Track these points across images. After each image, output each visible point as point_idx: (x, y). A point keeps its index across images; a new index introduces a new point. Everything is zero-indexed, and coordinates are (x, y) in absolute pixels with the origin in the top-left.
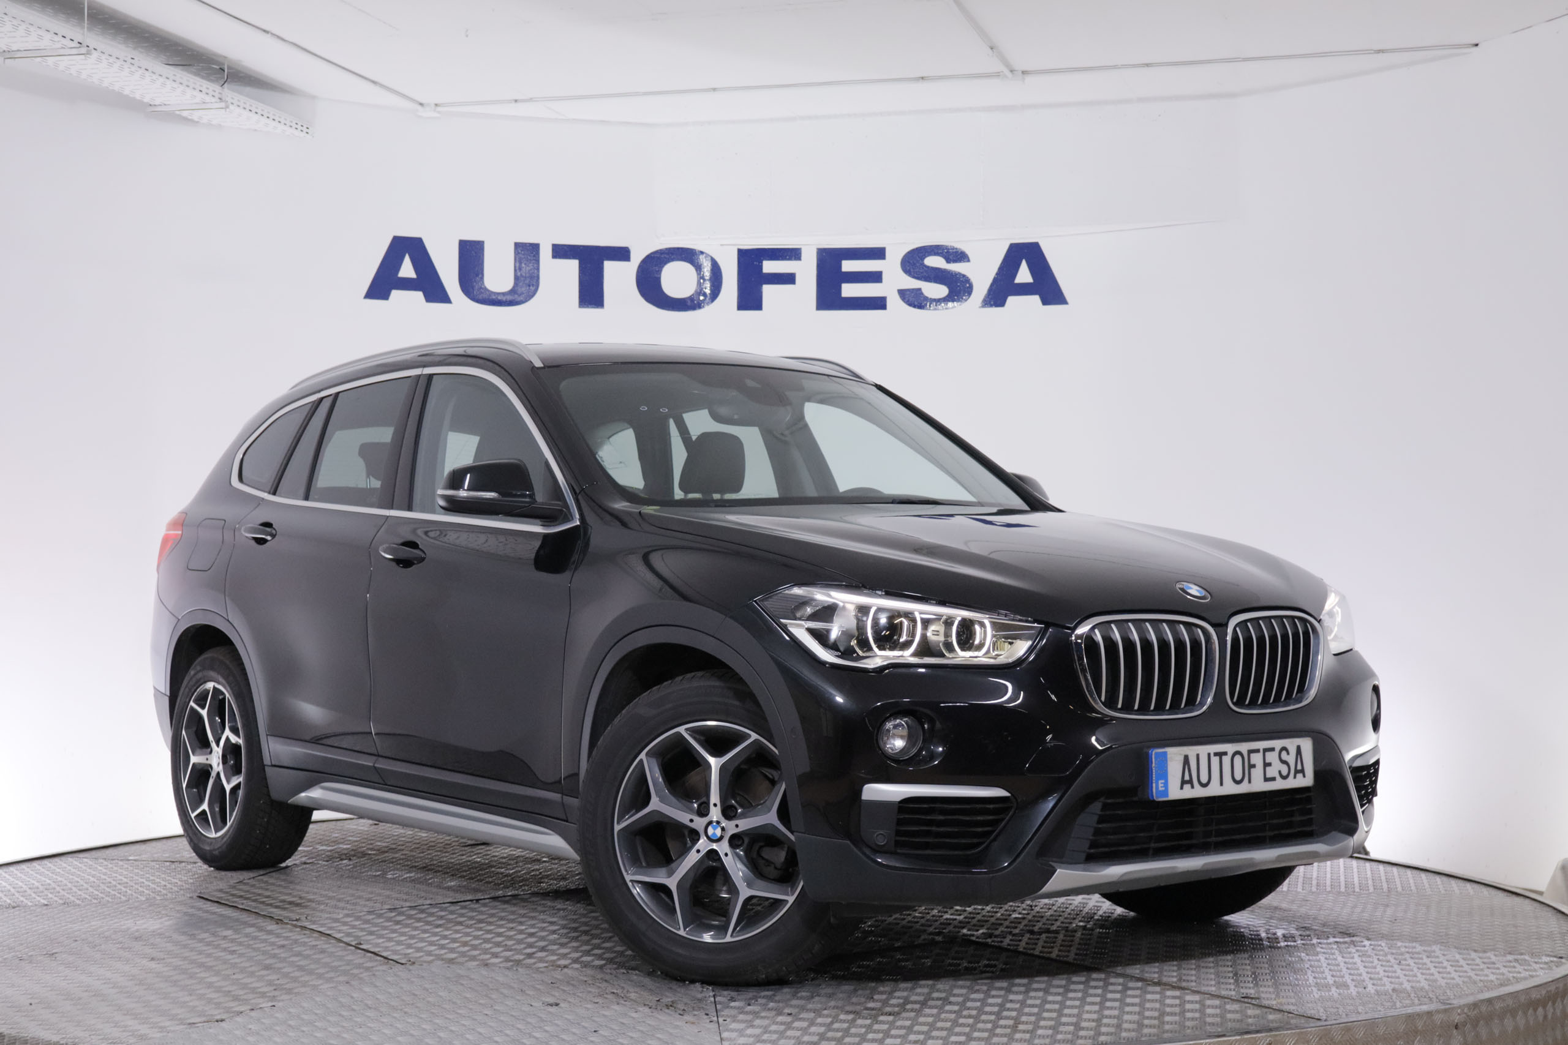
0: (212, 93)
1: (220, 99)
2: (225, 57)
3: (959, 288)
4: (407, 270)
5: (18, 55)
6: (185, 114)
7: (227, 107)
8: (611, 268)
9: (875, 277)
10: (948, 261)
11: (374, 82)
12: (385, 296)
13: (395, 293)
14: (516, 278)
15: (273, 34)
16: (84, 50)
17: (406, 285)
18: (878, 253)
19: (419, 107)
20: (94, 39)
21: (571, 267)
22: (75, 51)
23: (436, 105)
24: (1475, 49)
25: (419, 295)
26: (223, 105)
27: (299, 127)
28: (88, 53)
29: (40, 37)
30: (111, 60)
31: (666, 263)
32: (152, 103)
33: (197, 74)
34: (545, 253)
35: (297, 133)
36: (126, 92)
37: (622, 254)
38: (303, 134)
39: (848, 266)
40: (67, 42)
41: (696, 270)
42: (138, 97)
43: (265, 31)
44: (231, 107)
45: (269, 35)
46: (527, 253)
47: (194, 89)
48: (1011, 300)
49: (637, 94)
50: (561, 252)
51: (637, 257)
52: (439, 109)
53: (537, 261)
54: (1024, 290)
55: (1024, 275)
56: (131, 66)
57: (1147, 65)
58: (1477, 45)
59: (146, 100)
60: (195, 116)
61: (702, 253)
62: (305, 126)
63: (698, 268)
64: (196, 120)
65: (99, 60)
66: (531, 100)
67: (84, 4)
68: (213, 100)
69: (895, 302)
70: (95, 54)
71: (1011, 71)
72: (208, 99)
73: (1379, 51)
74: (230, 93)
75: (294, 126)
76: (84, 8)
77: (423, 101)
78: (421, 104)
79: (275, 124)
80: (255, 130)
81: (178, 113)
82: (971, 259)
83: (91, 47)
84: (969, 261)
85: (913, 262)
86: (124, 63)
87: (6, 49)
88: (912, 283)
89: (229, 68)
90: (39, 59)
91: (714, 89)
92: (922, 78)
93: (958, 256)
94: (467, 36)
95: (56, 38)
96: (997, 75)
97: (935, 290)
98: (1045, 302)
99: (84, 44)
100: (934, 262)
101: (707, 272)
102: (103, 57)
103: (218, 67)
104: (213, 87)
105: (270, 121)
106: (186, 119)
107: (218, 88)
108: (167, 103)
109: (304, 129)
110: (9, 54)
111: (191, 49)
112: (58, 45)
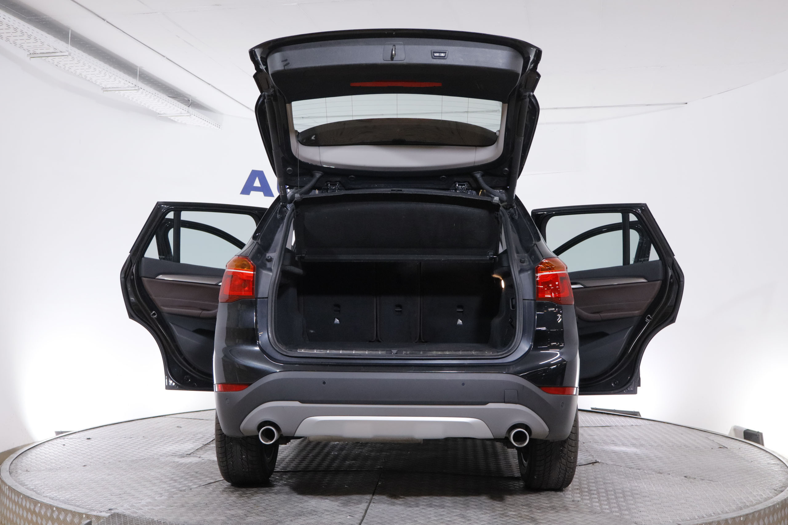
0: (185, 109)
1: (188, 112)
2: (190, 95)
4: (257, 183)
5: (110, 89)
6: (172, 118)
7: (191, 115)
12: (248, 193)
13: (252, 193)
15: (212, 86)
16: (137, 88)
17: (257, 189)
20: (140, 84)
22: (133, 89)
24: (686, 104)
25: (262, 193)
26: (189, 114)
28: (139, 90)
29: (120, 82)
30: (147, 93)
32: (160, 113)
33: (178, 101)
35: (216, 128)
36: (150, 108)
38: (218, 128)
40: (130, 84)
42: (154, 110)
44: (192, 116)
45: (210, 86)
47: (178, 107)
56: (154, 96)
57: (556, 108)
58: (687, 103)
59: (157, 112)
60: (176, 119)
64: (176, 121)
65: (142, 93)
66: (308, 117)
67: (137, 70)
68: (185, 112)
70: (141, 90)
72: (183, 111)
73: (648, 105)
74: (191, 110)
75: (215, 125)
76: (137, 72)
79: (208, 123)
80: (199, 126)
81: (169, 117)
83: (140, 87)
86: (152, 95)
87: (104, 87)
89: (191, 100)
90: (117, 92)
95: (126, 83)
99: (137, 86)
102: (144, 92)
103: (187, 99)
104: (186, 107)
105: (206, 122)
106: (172, 120)
107: (187, 107)
108: (166, 113)
109: (218, 126)
110: (105, 89)
111: (177, 92)
112: (126, 86)
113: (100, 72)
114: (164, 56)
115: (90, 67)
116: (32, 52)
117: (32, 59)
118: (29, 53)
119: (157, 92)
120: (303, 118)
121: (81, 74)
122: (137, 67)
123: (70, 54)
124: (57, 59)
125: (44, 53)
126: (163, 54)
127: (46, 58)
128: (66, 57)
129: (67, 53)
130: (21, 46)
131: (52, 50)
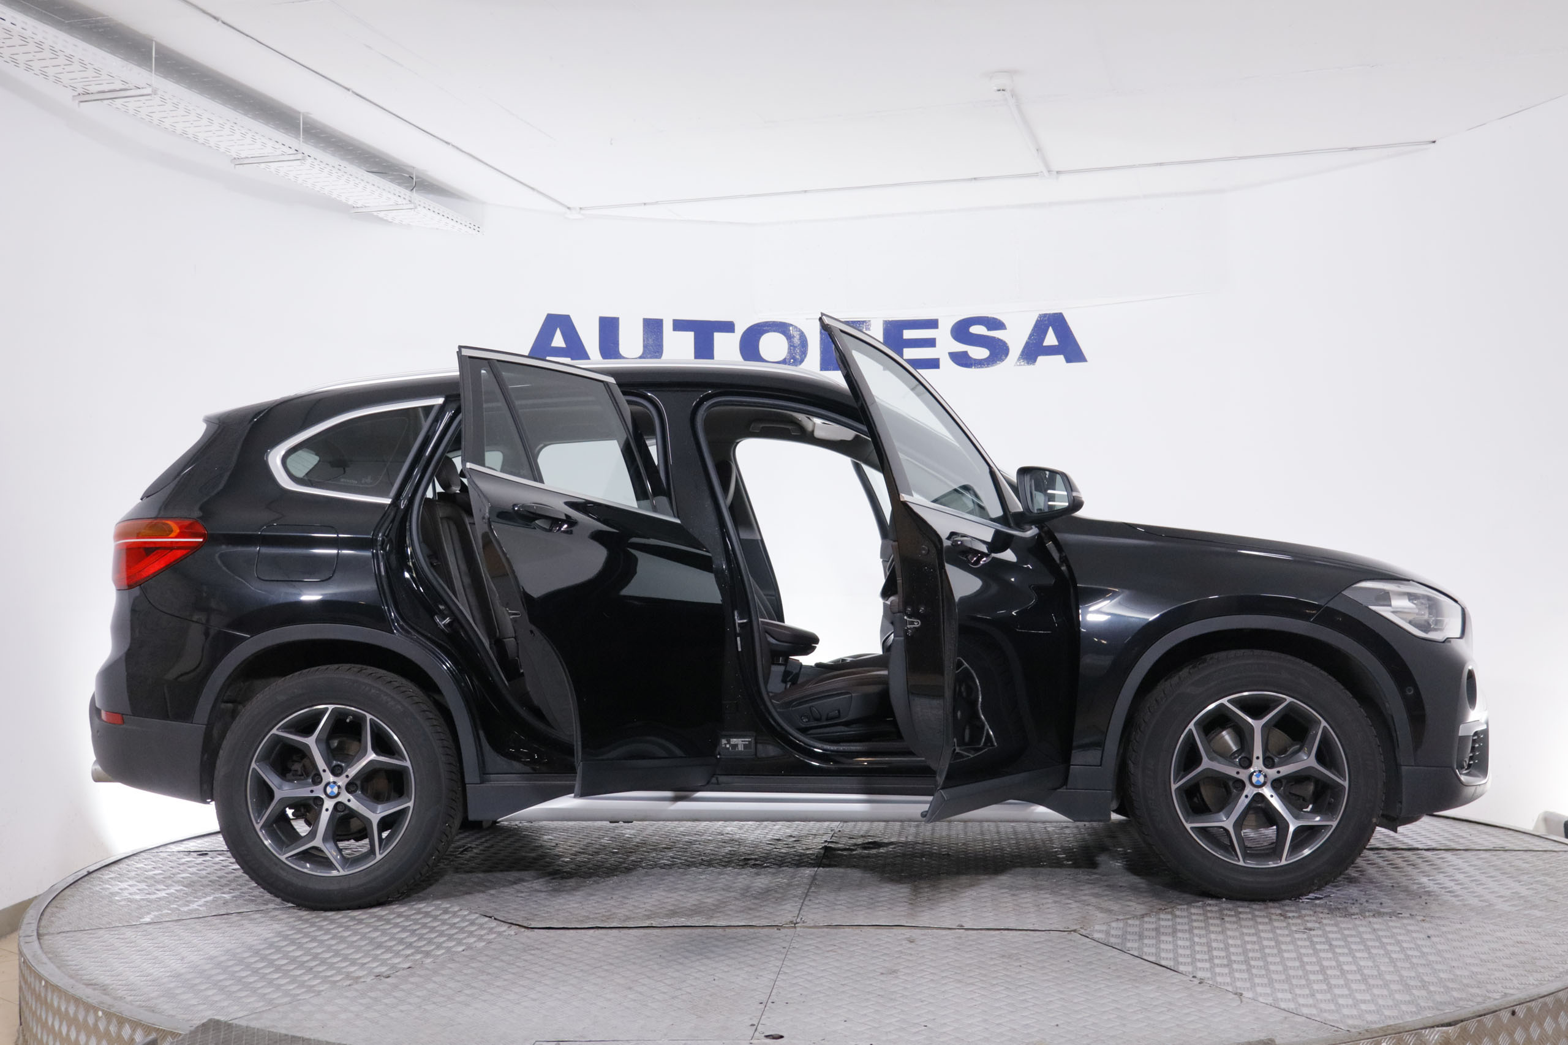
0: (403, 196)
1: (410, 201)
2: (414, 168)
3: (998, 351)
4: (558, 341)
5: (247, 161)
6: (381, 215)
7: (415, 207)
8: (719, 337)
9: (931, 343)
10: (989, 329)
11: (533, 189)
14: (645, 346)
15: (453, 146)
16: (300, 156)
17: (558, 352)
18: (932, 324)
19: (568, 210)
20: (308, 149)
21: (689, 336)
22: (292, 157)
23: (581, 208)
24: (1432, 144)
26: (412, 206)
27: (472, 226)
28: (304, 159)
29: (264, 145)
30: (322, 166)
31: (762, 335)
32: (355, 205)
33: (392, 181)
34: (668, 327)
35: (471, 231)
36: (334, 195)
37: (728, 327)
38: (476, 232)
39: (908, 334)
40: (285, 149)
41: (787, 339)
42: (343, 199)
43: (446, 143)
44: (419, 208)
45: (450, 146)
46: (653, 328)
47: (389, 192)
48: (1041, 359)
49: (742, 196)
50: (680, 325)
51: (740, 329)
52: (582, 212)
53: (661, 332)
54: (1051, 351)
55: (1051, 339)
56: (338, 171)
57: (1161, 164)
58: (1434, 142)
59: (350, 203)
60: (389, 216)
61: (792, 325)
62: (477, 226)
63: (789, 337)
64: (390, 220)
65: (312, 166)
66: (657, 203)
67: (300, 120)
68: (404, 202)
69: (946, 362)
70: (309, 160)
71: (1049, 171)
72: (400, 201)
73: (1352, 149)
74: (416, 196)
75: (469, 225)
76: (300, 123)
77: (569, 206)
78: (569, 208)
79: (453, 223)
80: (437, 229)
81: (375, 214)
82: (1007, 326)
83: (306, 154)
84: (1005, 329)
85: (961, 331)
86: (332, 169)
87: (235, 157)
88: (960, 347)
89: (416, 177)
90: (263, 165)
91: (806, 191)
92: (975, 179)
93: (995, 324)
94: (612, 144)
95: (277, 146)
96: (1036, 175)
97: (979, 353)
98: (1069, 360)
99: (300, 151)
100: (977, 330)
101: (796, 340)
102: (316, 163)
103: (408, 176)
104: (404, 192)
105: (449, 221)
106: (381, 219)
107: (408, 192)
108: (367, 205)
109: (476, 228)
110: (238, 161)
111: (387, 161)
112: (279, 152)
113: (222, 126)
114: (349, 90)
115: (199, 116)
116: (80, 91)
117: (82, 104)
118: (76, 94)
119: (344, 163)
120: (645, 204)
121: (185, 133)
122: (299, 113)
123: (155, 92)
124: (132, 104)
125: (104, 92)
126: (346, 86)
127: (110, 101)
128: (149, 97)
129: (148, 91)
130: (57, 80)
131: (118, 85)
